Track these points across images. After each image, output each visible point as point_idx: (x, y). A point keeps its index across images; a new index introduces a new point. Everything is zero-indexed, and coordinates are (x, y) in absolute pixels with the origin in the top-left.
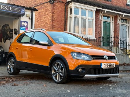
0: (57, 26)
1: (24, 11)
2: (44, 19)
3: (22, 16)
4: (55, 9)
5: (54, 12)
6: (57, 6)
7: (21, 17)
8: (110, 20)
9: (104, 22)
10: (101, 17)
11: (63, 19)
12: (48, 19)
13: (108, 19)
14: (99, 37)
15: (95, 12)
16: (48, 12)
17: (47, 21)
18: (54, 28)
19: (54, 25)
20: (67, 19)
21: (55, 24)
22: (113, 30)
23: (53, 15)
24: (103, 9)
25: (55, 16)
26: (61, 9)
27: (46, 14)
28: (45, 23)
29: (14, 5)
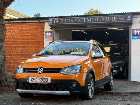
29: (118, 14)
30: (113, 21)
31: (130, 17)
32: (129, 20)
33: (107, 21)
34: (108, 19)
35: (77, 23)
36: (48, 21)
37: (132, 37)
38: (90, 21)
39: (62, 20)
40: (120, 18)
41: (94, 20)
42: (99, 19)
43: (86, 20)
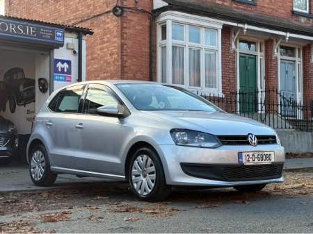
0: (133, 68)
1: (63, 36)
2: (99, 52)
3: (58, 48)
4: (126, 28)
5: (125, 36)
6: (131, 21)
7: (56, 50)
8: (256, 50)
9: (243, 56)
10: (233, 44)
11: (146, 50)
12: (110, 52)
13: (250, 47)
14: (231, 93)
15: (220, 31)
16: (109, 36)
17: (108, 58)
18: (127, 73)
19: (127, 67)
20: (155, 52)
21: (127, 64)
22: (263, 74)
23: (123, 41)
24: (240, 25)
25: (127, 44)
26: (141, 27)
27: (106, 40)
28: (102, 62)
29: (39, 22)
30: (26, 36)
31: (60, 34)
32: (59, 39)
33: (15, 34)
34: (16, 29)
40: (43, 32)
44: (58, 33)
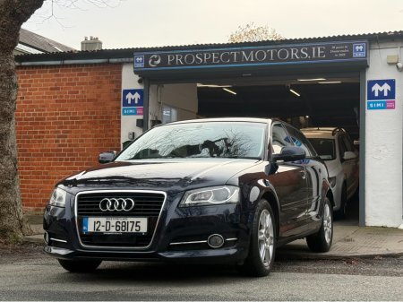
29: (329, 39)
30: (314, 59)
31: (361, 47)
33: (297, 60)
34: (299, 54)
35: (214, 64)
36: (132, 59)
37: (369, 103)
38: (250, 59)
39: (171, 58)
40: (335, 49)
41: (261, 55)
42: (275, 54)
43: (239, 56)
44: (357, 48)
